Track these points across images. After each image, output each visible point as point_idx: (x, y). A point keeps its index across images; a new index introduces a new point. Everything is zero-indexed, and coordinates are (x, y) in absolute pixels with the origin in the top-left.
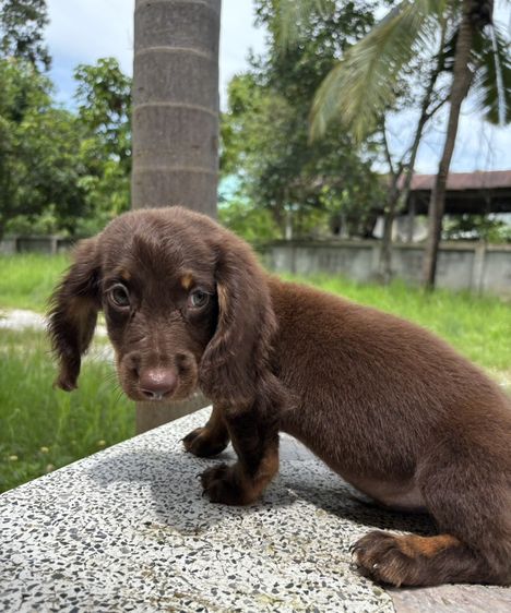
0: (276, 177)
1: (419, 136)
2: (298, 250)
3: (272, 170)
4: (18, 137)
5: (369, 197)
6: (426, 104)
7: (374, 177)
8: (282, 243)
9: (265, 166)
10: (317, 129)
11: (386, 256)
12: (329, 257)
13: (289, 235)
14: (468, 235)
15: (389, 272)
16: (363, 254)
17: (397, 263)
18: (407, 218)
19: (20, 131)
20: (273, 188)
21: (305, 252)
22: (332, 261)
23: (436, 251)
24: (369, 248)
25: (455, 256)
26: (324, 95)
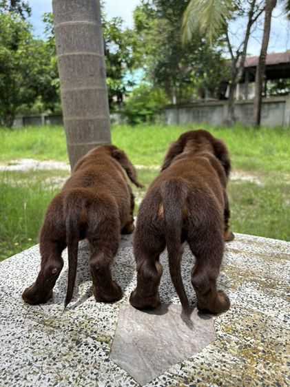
0: (163, 69)
1: (248, 34)
2: (180, 110)
3: (161, 65)
4: (17, 59)
5: (219, 75)
6: (251, 14)
7: (222, 62)
8: (170, 107)
9: (157, 63)
10: (186, 37)
11: (231, 110)
12: (198, 113)
13: (175, 101)
14: (283, 91)
15: (234, 119)
16: (218, 109)
17: (238, 113)
18: (244, 85)
19: (17, 55)
20: (162, 76)
21: (184, 110)
22: (200, 114)
23: (261, 104)
24: (221, 106)
25: (273, 106)
26: (188, 16)
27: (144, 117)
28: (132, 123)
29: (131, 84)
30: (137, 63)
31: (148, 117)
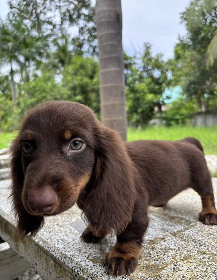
2: (207, 116)
4: (93, 85)
8: (200, 113)
10: (210, 63)
13: (203, 109)
26: (211, 47)
27: (177, 121)
28: (168, 125)
29: (168, 98)
30: (173, 83)
31: (180, 121)
